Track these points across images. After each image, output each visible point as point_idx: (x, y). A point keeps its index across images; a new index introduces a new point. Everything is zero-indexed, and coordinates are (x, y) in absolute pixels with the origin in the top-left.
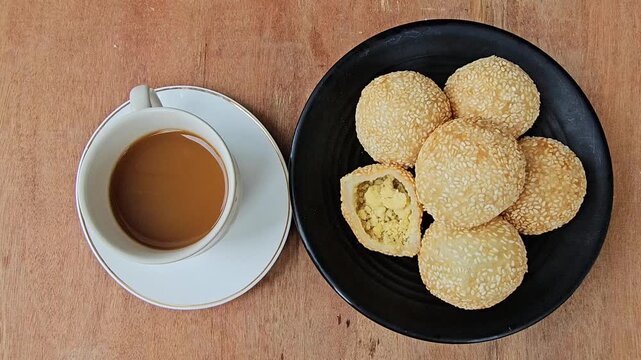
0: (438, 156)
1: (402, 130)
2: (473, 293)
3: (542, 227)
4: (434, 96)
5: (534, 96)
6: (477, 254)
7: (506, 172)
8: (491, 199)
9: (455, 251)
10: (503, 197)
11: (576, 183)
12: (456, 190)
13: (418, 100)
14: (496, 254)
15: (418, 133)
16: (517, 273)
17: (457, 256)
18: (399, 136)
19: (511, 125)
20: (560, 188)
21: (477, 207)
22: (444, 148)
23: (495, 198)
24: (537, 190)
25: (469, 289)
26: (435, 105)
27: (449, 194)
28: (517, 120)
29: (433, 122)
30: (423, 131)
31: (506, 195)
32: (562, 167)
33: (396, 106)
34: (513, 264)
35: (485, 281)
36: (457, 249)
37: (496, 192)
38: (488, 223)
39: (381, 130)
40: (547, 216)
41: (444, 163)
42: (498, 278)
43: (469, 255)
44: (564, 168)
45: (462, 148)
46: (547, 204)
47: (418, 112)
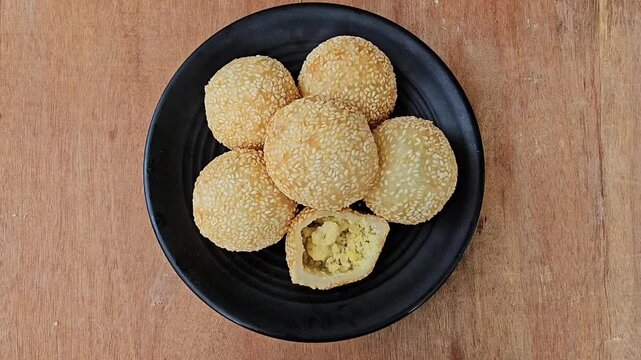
0: (300, 184)
1: (258, 212)
2: (444, 184)
3: (392, 93)
4: (232, 166)
5: (259, 62)
6: (409, 171)
7: (336, 122)
8: (358, 143)
9: (401, 191)
10: (358, 131)
11: (360, 50)
12: (341, 176)
13: (231, 187)
14: (414, 153)
15: (266, 195)
16: (434, 135)
17: (406, 191)
18: (264, 216)
19: (283, 94)
20: (361, 67)
21: (362, 159)
22: (294, 176)
23: (358, 139)
24: (357, 90)
25: (440, 188)
26: (242, 169)
27: (343, 184)
28: (280, 87)
29: (258, 176)
30: (266, 189)
31: (358, 126)
32: (340, 58)
33: (231, 211)
34: (426, 138)
35: (436, 169)
36: (399, 188)
37: (353, 137)
38: (378, 147)
39: (252, 233)
40: (384, 87)
41: (309, 181)
42: (436, 156)
43: (408, 179)
44: (342, 56)
45: (299, 159)
46: (373, 85)
47: (244, 190)
